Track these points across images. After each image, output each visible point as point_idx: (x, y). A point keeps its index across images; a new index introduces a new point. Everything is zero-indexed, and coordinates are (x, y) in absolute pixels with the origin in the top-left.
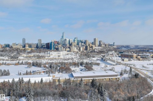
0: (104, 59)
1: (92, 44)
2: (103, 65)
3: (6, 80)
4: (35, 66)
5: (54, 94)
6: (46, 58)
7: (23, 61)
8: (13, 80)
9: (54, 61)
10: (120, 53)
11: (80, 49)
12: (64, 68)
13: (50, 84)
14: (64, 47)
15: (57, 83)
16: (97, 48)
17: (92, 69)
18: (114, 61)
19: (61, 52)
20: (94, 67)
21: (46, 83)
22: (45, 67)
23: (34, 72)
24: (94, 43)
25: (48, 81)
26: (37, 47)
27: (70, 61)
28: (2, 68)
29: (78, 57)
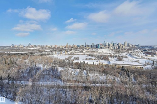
0: (131, 54)
1: (123, 45)
2: (130, 58)
3: (78, 61)
4: (91, 56)
5: (99, 71)
7: (85, 53)
8: (81, 62)
9: (100, 54)
10: (144, 51)
12: (105, 58)
13: (97, 66)
15: (101, 66)
17: (123, 60)
18: (139, 56)
19: (104, 50)
21: (95, 65)
22: (95, 57)
23: (90, 59)
26: (91, 47)
27: (109, 54)
28: (77, 56)
29: (114, 53)
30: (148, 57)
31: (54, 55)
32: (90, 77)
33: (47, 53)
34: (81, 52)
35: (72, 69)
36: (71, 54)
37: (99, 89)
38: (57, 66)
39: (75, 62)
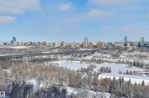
3: (108, 77)
7: (124, 60)
8: (114, 78)
21: (148, 87)
22: (147, 68)
23: (135, 73)
28: (105, 65)
31: (59, 62)
33: (44, 57)
34: (116, 56)
35: (95, 93)
36: (92, 60)
38: (65, 84)
39: (103, 78)
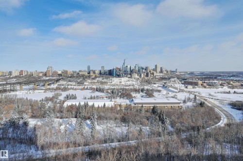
0: (166, 86)
1: (153, 70)
2: (164, 92)
3: (74, 103)
4: (99, 91)
5: (116, 119)
6: (109, 83)
7: (88, 87)
8: (80, 104)
9: (116, 87)
10: (183, 79)
11: (140, 76)
12: (126, 94)
13: (112, 109)
14: (125, 74)
15: (119, 108)
16: (158, 74)
17: (153, 96)
18: (176, 88)
19: (123, 79)
20: (155, 94)
21: (108, 108)
22: (107, 92)
23: (98, 98)
24: (155, 70)
25: (110, 106)
26: (100, 73)
27: (132, 87)
28: (71, 92)
29: (139, 84)
30: (188, 90)
31: (17, 93)
32: (99, 132)
34: (80, 83)
35: (61, 120)
37: (116, 152)
39: (68, 105)
